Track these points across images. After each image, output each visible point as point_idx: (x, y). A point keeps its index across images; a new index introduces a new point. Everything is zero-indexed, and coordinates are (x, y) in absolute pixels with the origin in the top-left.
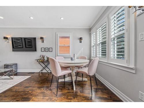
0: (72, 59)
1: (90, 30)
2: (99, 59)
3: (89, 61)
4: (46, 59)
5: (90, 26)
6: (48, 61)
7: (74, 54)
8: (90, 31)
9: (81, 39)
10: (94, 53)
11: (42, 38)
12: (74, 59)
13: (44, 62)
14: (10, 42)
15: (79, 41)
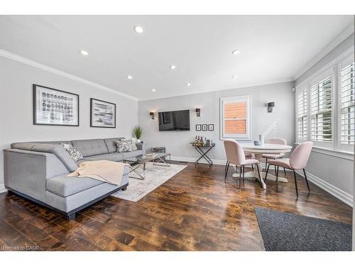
0: (256, 143)
1: (293, 84)
2: (314, 145)
3: (291, 147)
4: (205, 142)
5: (292, 77)
6: (207, 145)
7: (260, 136)
8: (294, 87)
9: (270, 105)
10: (305, 133)
11: (198, 110)
12: (260, 143)
13: (202, 146)
14: (156, 118)
15: (266, 109)
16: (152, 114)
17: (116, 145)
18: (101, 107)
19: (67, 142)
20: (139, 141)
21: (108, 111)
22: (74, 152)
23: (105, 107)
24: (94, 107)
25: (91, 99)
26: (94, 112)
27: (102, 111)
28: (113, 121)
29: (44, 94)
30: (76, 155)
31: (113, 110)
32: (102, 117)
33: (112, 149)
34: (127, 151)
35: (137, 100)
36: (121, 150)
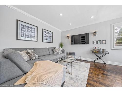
11: (95, 33)
16: (68, 37)
17: (53, 51)
18: (47, 33)
19: (30, 49)
20: (62, 49)
21: (50, 35)
22: (33, 54)
23: (48, 33)
24: (44, 33)
25: (43, 29)
26: (44, 35)
27: (47, 35)
28: (51, 40)
29: (22, 25)
30: (34, 56)
31: (52, 35)
32: (47, 38)
33: (51, 52)
34: (58, 54)
35: (61, 31)
36: (55, 53)
